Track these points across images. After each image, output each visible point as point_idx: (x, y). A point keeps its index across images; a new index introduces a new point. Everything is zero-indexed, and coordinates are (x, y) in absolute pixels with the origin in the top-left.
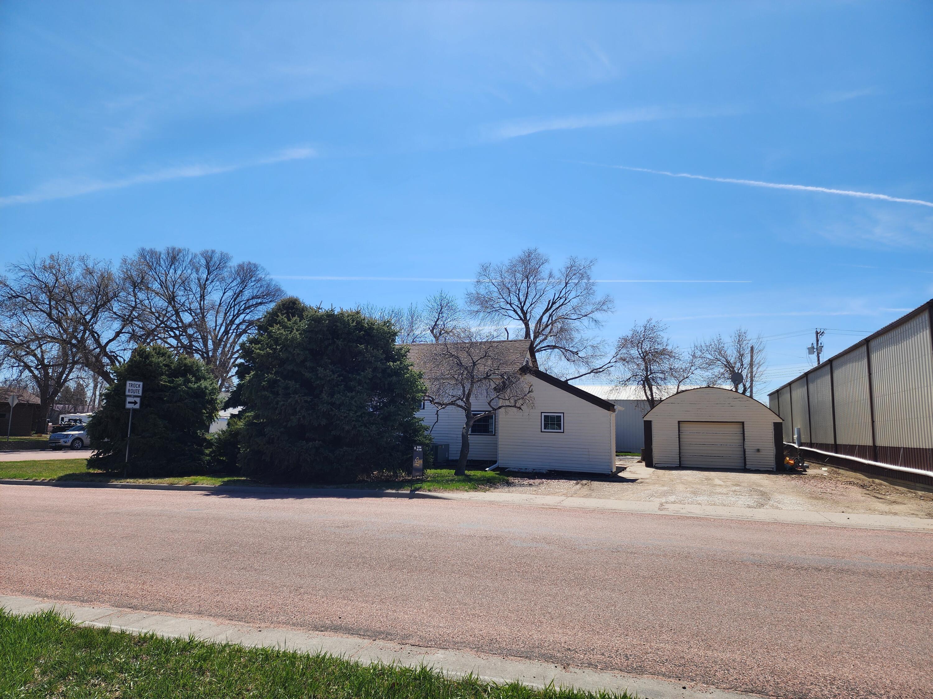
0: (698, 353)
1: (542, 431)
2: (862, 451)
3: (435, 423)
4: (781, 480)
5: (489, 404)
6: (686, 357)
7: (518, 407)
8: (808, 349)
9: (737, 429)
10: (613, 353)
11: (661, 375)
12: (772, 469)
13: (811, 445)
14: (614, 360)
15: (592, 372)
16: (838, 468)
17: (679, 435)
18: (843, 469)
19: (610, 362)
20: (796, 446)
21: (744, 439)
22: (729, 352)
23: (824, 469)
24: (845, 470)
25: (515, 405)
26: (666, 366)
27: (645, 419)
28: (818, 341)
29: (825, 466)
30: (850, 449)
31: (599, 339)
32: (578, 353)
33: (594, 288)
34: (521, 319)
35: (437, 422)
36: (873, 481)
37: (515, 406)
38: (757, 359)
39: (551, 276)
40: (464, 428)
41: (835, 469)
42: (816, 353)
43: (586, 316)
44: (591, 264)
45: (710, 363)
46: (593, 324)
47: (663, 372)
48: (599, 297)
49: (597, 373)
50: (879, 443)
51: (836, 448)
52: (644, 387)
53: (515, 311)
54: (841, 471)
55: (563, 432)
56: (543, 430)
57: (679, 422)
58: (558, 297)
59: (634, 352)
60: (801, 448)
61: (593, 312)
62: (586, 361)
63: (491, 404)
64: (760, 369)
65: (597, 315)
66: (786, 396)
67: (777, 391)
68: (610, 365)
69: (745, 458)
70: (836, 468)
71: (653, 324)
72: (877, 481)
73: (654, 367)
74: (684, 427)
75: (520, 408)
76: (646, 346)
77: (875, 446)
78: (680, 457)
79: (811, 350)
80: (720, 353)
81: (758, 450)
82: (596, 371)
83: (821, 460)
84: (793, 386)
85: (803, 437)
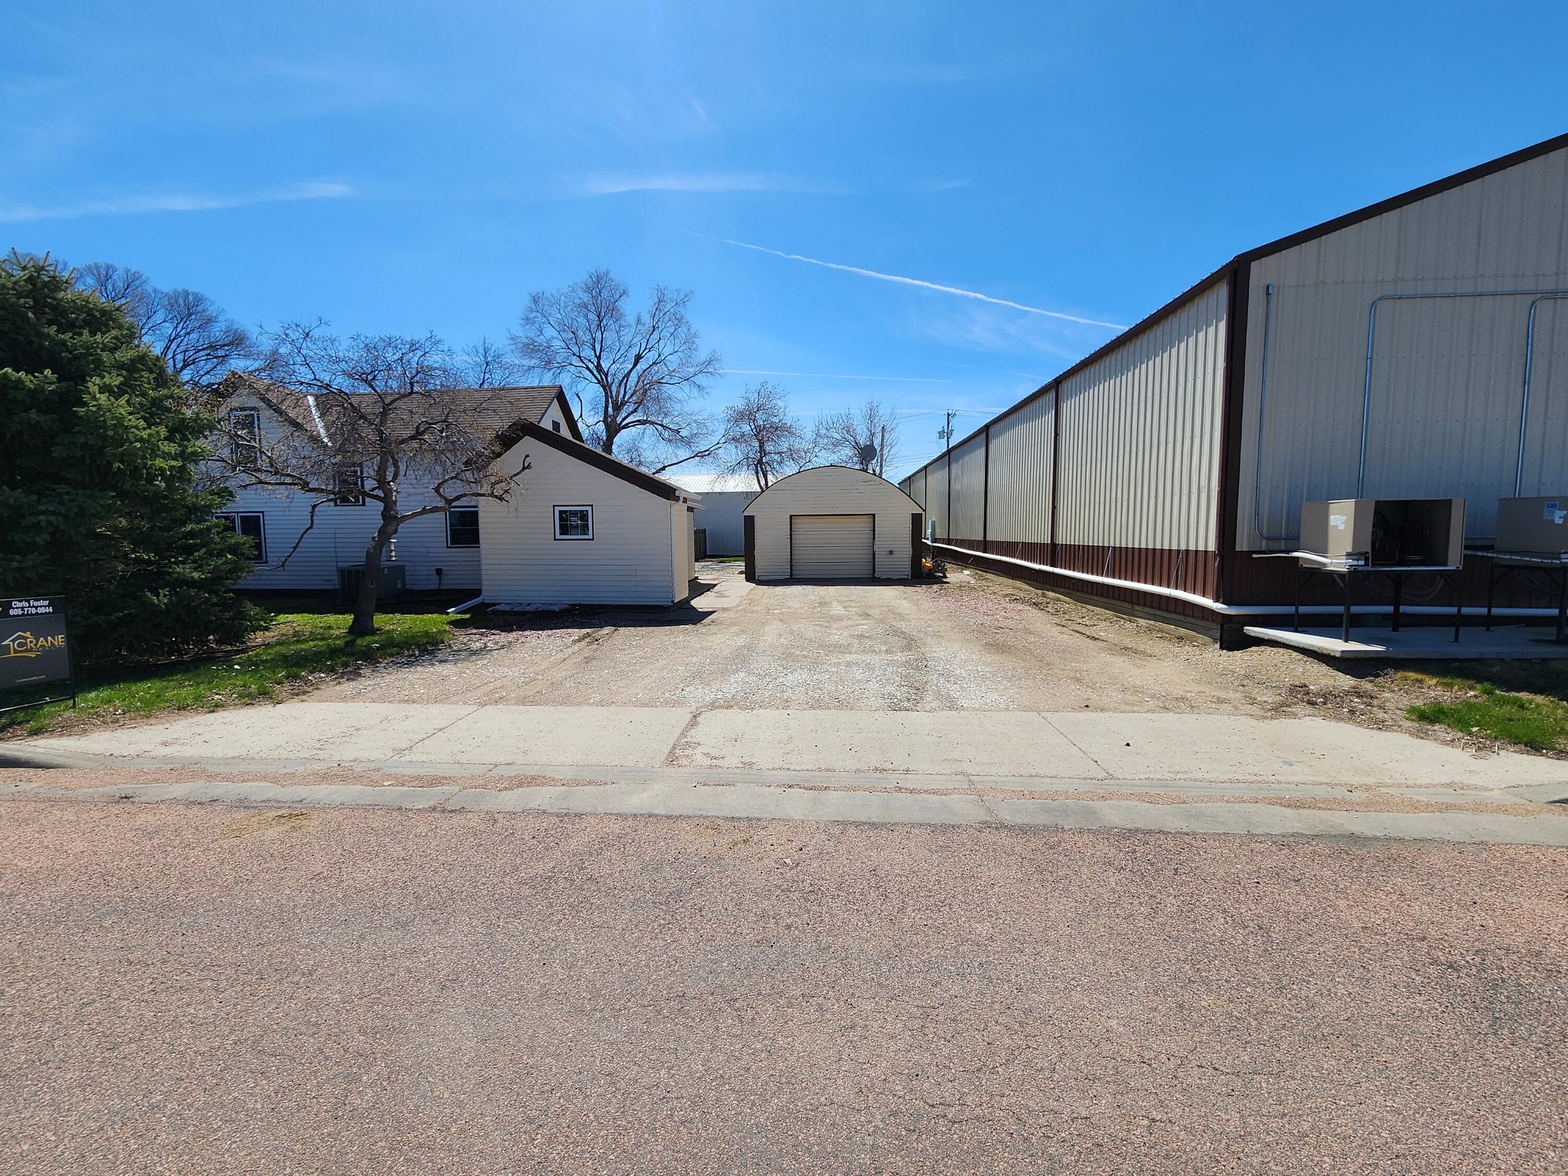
0: (823, 431)
1: (557, 538)
2: (1029, 550)
3: (308, 530)
4: (920, 593)
5: (437, 490)
6: (809, 435)
7: (496, 497)
8: (939, 433)
9: (865, 523)
10: (721, 430)
11: (776, 457)
12: (906, 577)
13: (949, 541)
14: (723, 440)
15: (696, 455)
16: (986, 572)
17: (791, 535)
18: (993, 573)
19: (718, 443)
20: (929, 542)
21: (874, 538)
22: (858, 431)
23: (966, 572)
24: (996, 575)
25: (493, 493)
26: (784, 446)
27: (746, 514)
28: (948, 423)
29: (966, 568)
30: (1009, 548)
31: (706, 414)
32: (679, 432)
33: (697, 341)
34: (599, 382)
35: (311, 527)
36: (1043, 593)
37: (492, 495)
38: (888, 440)
39: (639, 321)
40: (374, 538)
41: (980, 572)
42: (946, 438)
43: (687, 380)
44: (686, 299)
45: (836, 444)
46: (695, 391)
47: (780, 453)
48: (702, 355)
49: (702, 457)
50: (1061, 539)
51: (985, 545)
52: (757, 473)
53: (588, 368)
54: (989, 576)
55: (593, 540)
56: (558, 536)
57: (791, 516)
58: (646, 349)
59: (746, 428)
60: (934, 544)
61: (695, 375)
62: (687, 442)
63: (441, 490)
64: (893, 451)
65: (701, 379)
66: (920, 484)
67: (910, 478)
68: (718, 446)
69: (874, 563)
70: (982, 571)
71: (768, 390)
72: (1051, 594)
73: (769, 447)
74: (799, 524)
75: (501, 498)
76: (760, 418)
77: (1054, 545)
78: (791, 565)
79: (941, 434)
80: (848, 432)
81: (891, 552)
82: (701, 455)
83: (963, 561)
84: (928, 469)
85: (938, 531)
